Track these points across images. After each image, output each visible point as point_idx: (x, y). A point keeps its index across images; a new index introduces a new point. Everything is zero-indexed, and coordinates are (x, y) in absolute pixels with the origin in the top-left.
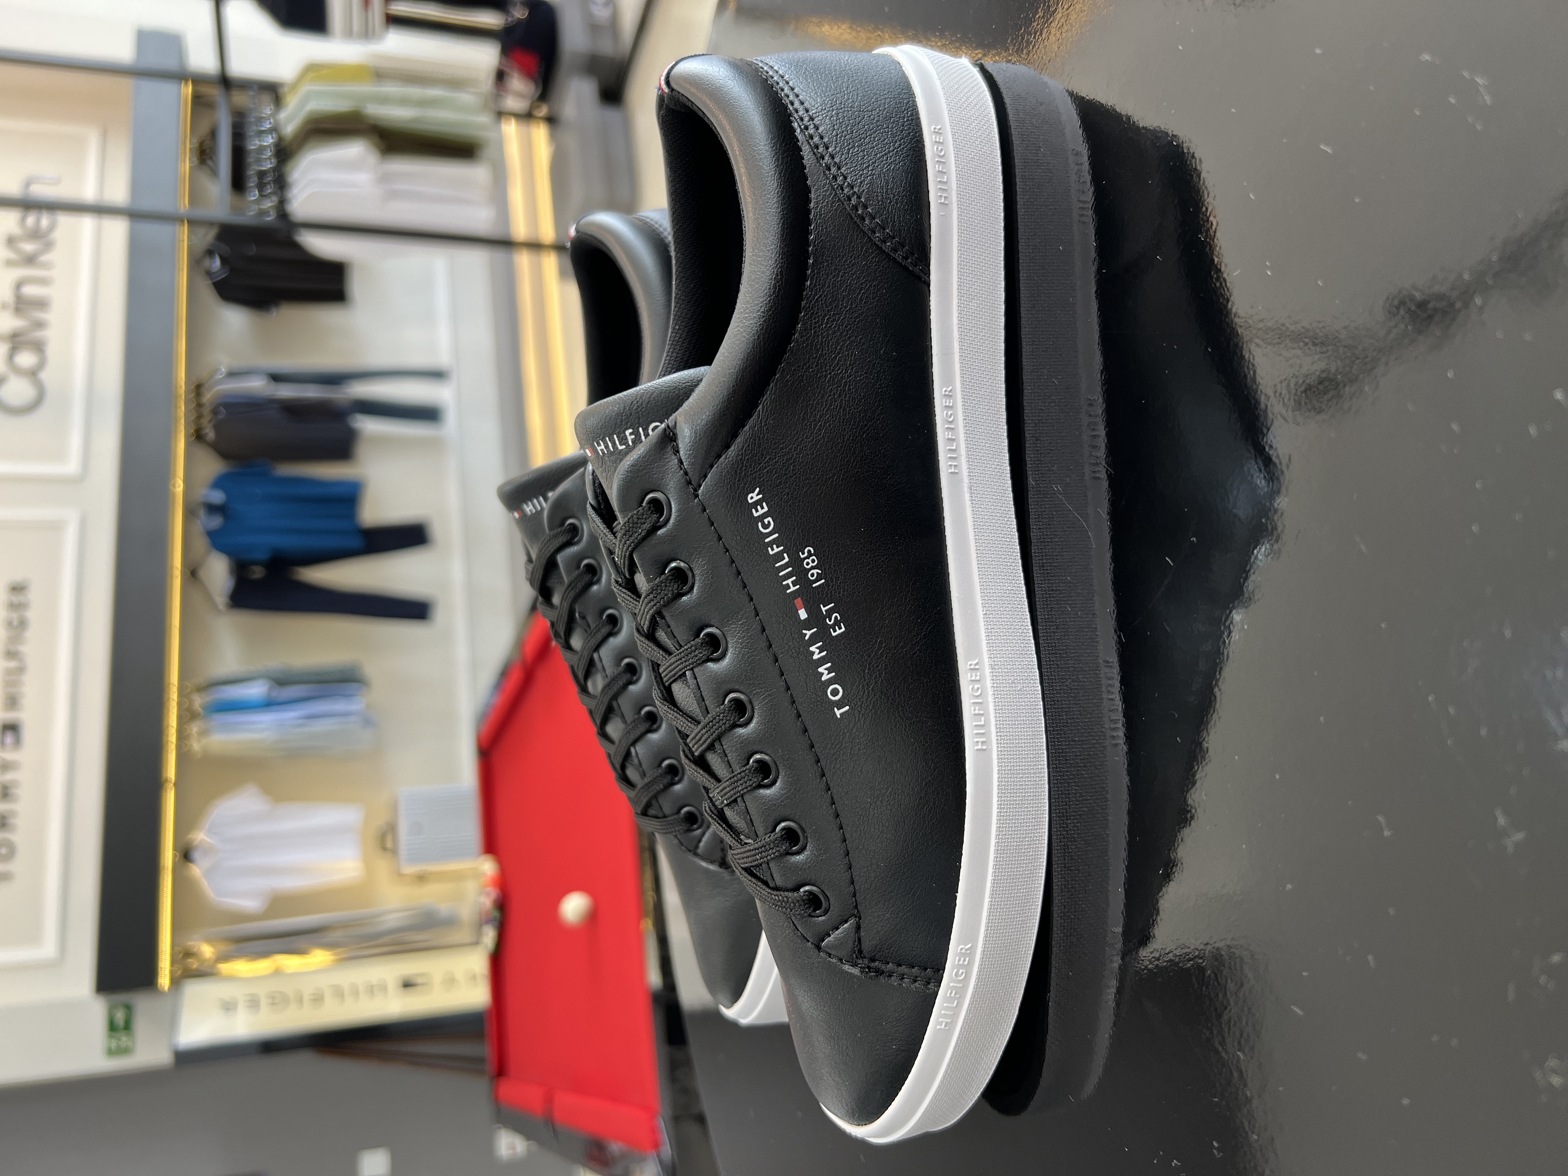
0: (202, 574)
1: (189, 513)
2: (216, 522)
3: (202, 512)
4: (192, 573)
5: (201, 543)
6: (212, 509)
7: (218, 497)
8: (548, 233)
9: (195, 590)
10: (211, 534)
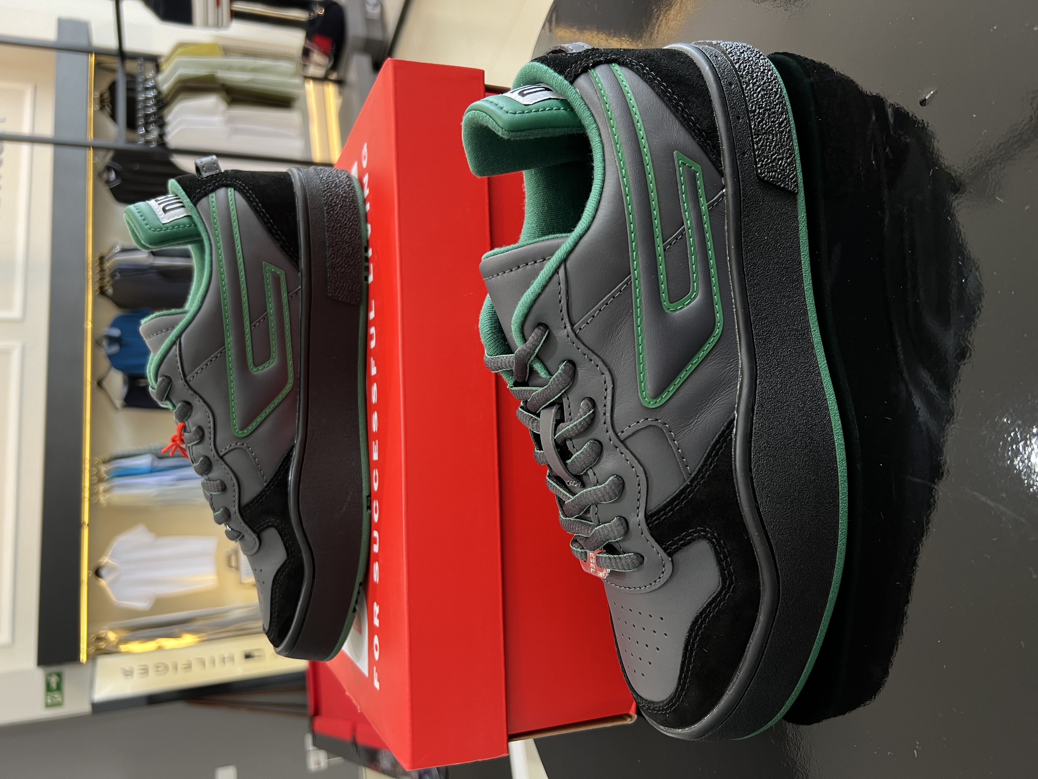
0: (105, 384)
1: (97, 343)
2: (115, 349)
3: (105, 343)
4: (99, 384)
5: (105, 363)
6: (112, 340)
7: (116, 332)
8: (336, 156)
9: (100, 395)
10: (111, 357)
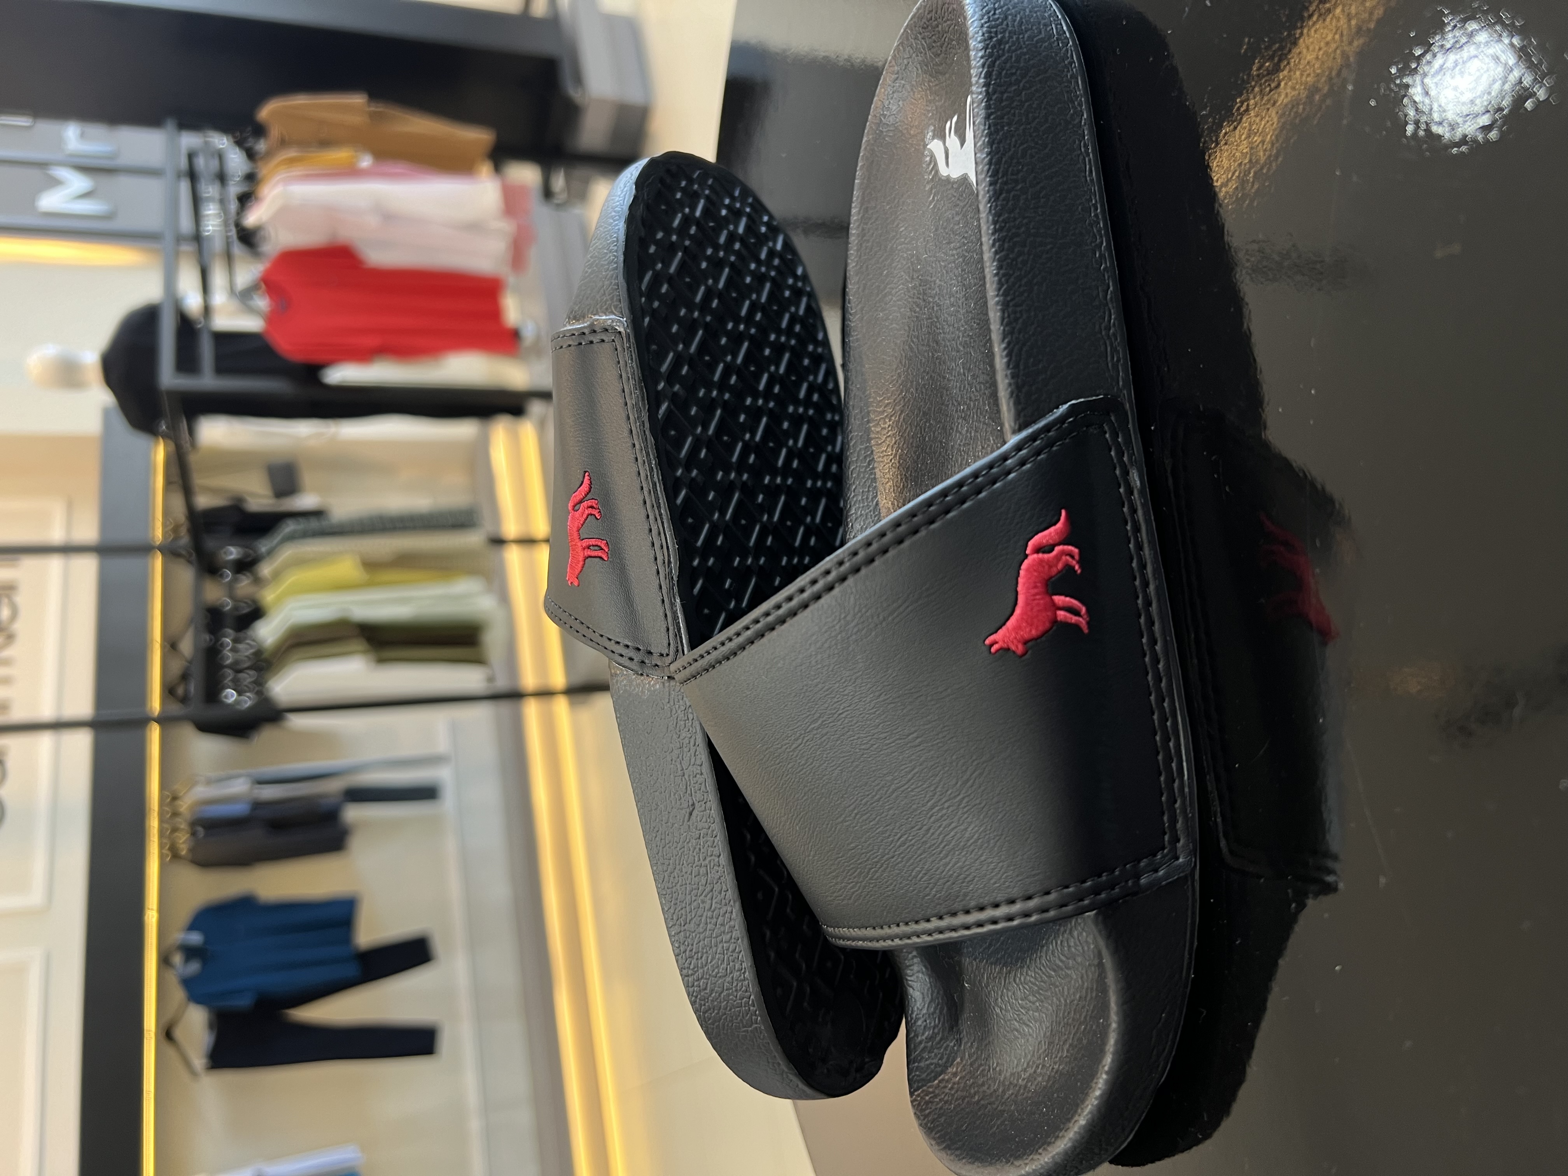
0: (178, 1033)
1: (164, 961)
2: (194, 967)
3: (178, 959)
4: (167, 1034)
5: (178, 994)
6: (190, 952)
7: (196, 938)
8: (558, 679)
9: (170, 1052)
10: (188, 983)
